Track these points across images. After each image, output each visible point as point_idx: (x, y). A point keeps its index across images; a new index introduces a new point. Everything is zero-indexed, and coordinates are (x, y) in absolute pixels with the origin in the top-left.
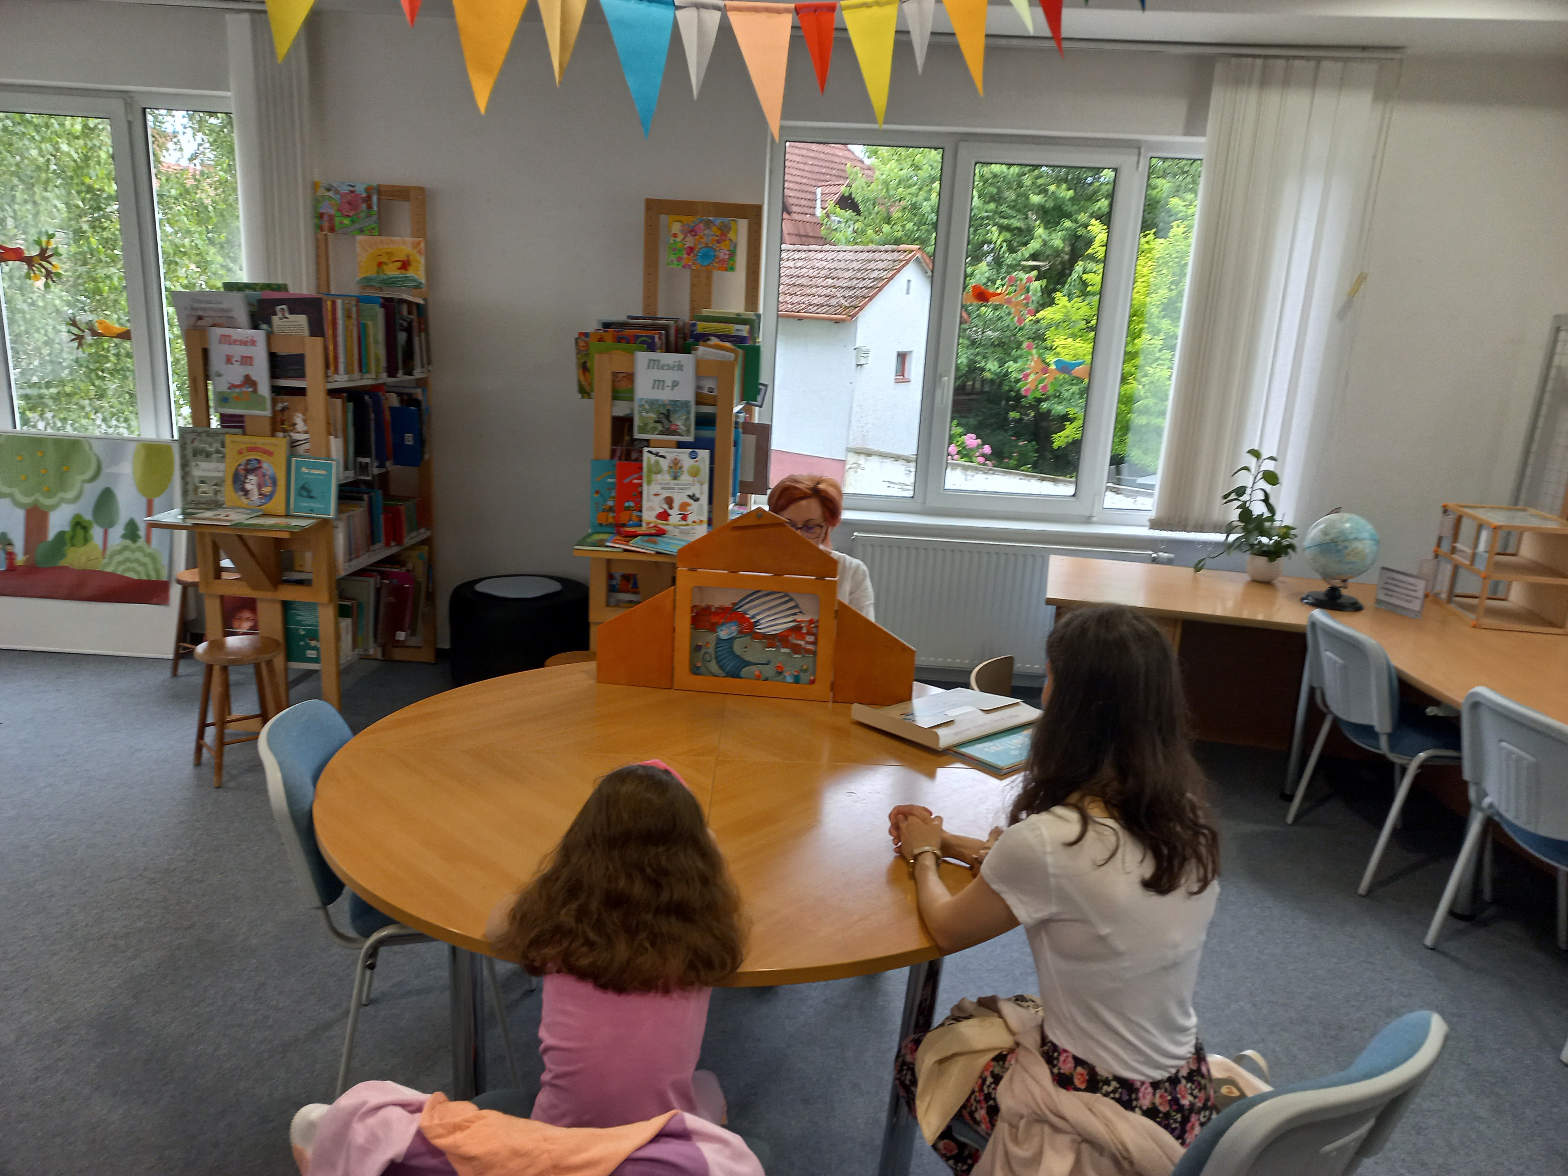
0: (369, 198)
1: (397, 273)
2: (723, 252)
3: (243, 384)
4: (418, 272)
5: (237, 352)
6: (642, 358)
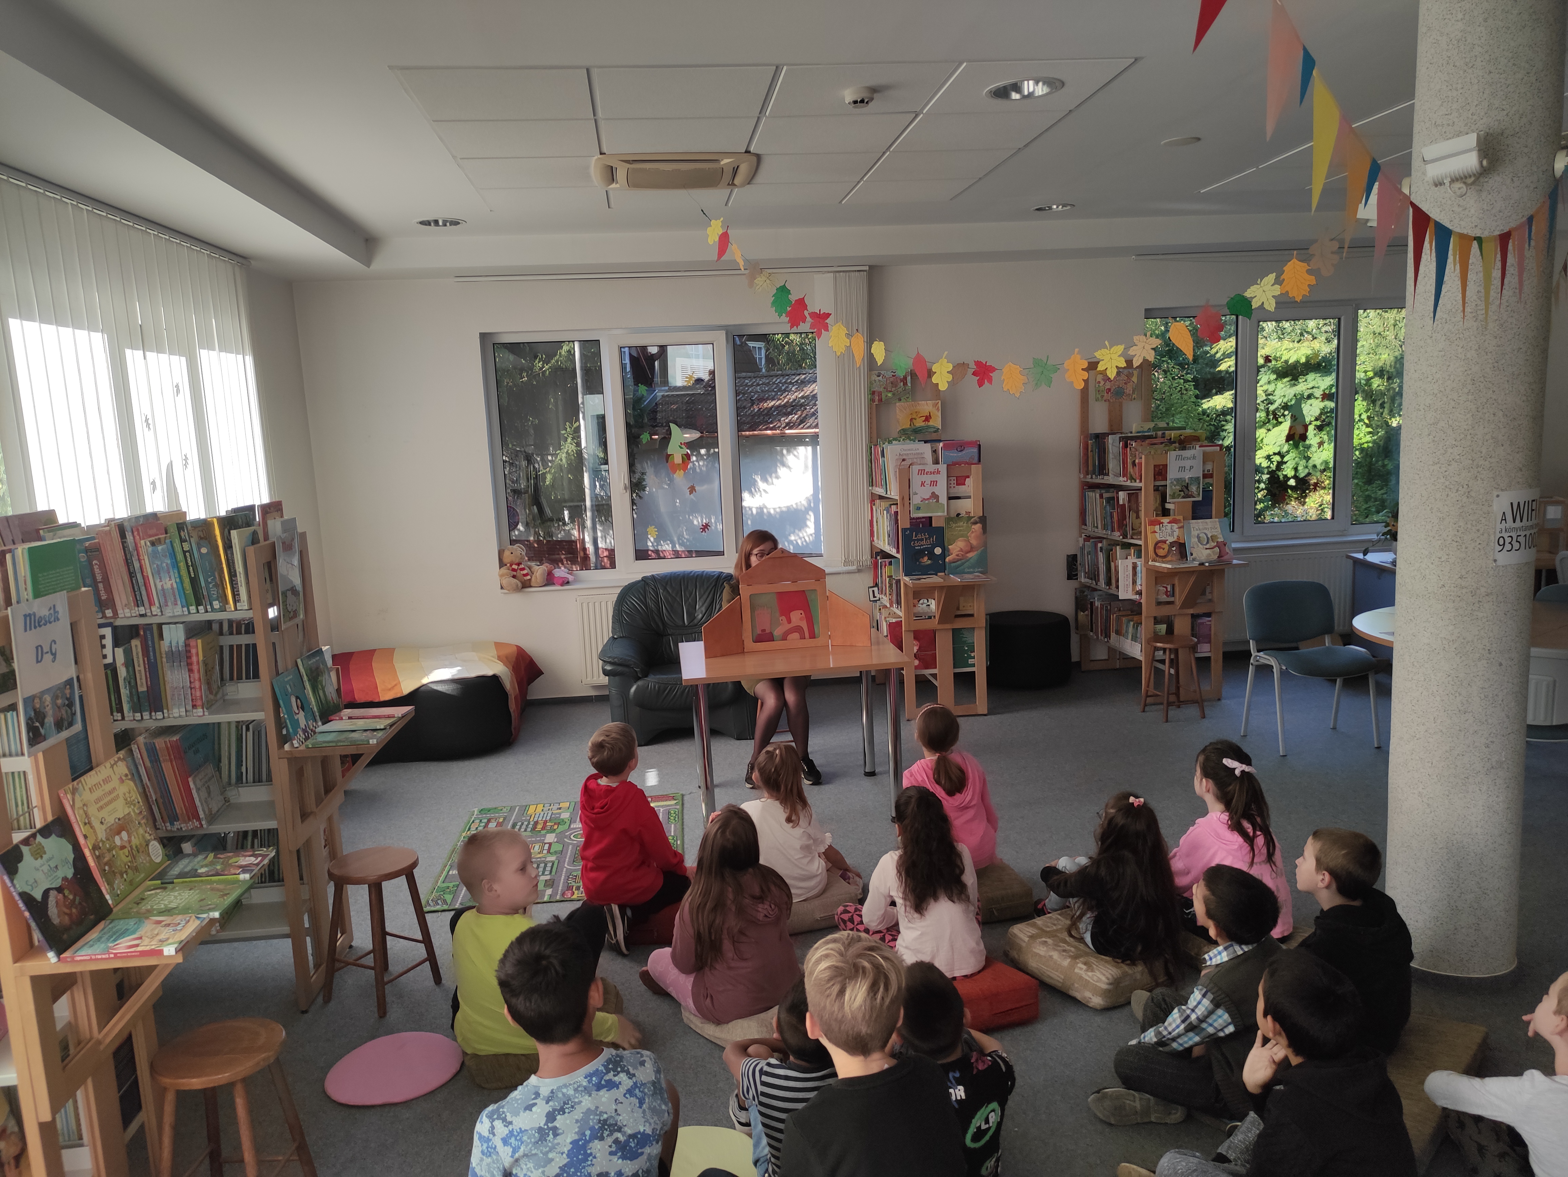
0: (905, 378)
1: (923, 424)
2: (1129, 389)
3: (931, 497)
4: (936, 422)
5: (928, 479)
6: (1172, 455)
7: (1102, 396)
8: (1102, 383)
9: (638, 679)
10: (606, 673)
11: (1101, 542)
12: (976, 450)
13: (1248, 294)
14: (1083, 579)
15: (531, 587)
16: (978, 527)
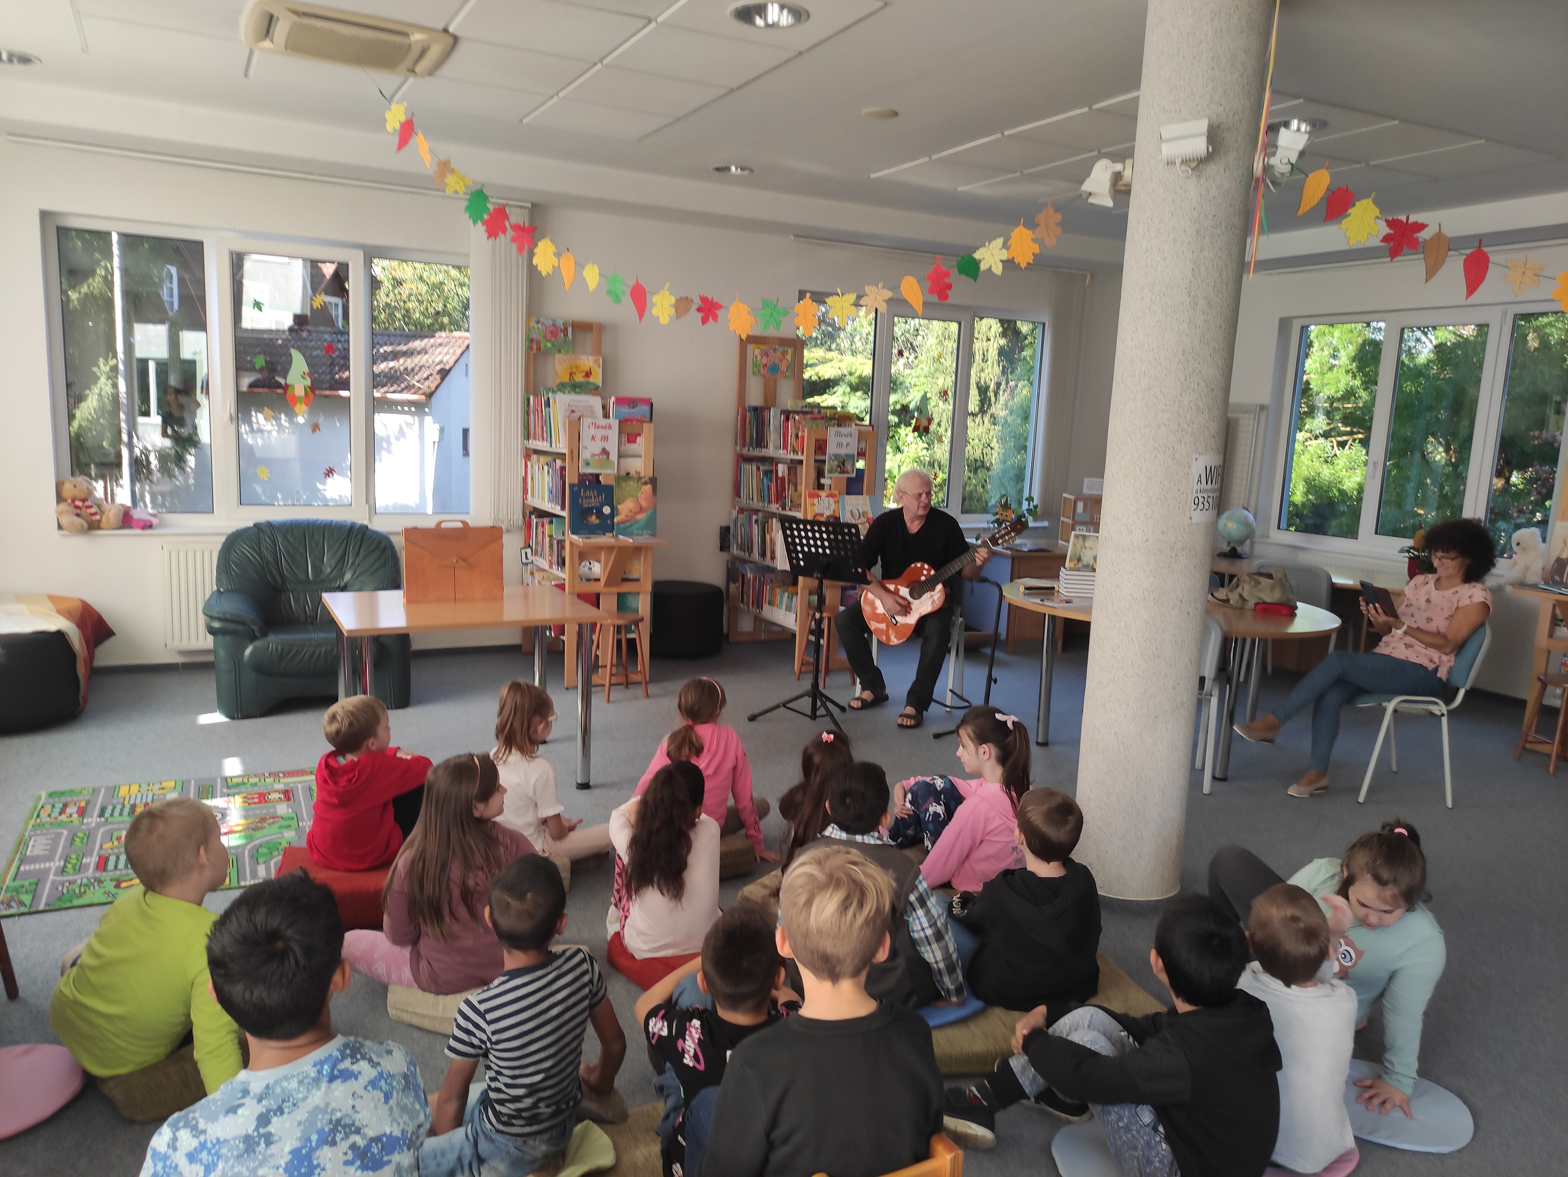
0: (566, 330)
1: (583, 380)
2: (783, 367)
3: (601, 453)
4: (597, 379)
5: (599, 433)
6: (832, 431)
7: (759, 371)
8: (759, 357)
9: (253, 638)
10: (212, 631)
11: (756, 514)
12: (647, 408)
13: (977, 255)
14: (735, 551)
15: (99, 528)
16: (648, 488)
